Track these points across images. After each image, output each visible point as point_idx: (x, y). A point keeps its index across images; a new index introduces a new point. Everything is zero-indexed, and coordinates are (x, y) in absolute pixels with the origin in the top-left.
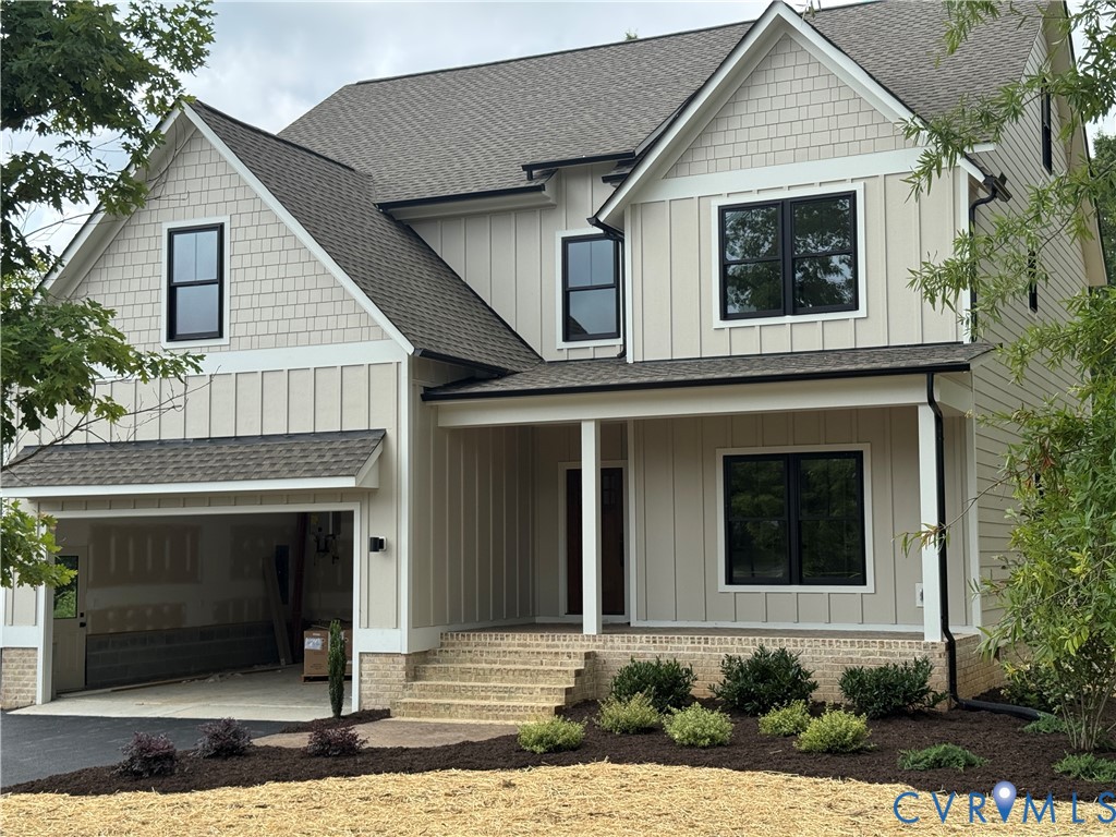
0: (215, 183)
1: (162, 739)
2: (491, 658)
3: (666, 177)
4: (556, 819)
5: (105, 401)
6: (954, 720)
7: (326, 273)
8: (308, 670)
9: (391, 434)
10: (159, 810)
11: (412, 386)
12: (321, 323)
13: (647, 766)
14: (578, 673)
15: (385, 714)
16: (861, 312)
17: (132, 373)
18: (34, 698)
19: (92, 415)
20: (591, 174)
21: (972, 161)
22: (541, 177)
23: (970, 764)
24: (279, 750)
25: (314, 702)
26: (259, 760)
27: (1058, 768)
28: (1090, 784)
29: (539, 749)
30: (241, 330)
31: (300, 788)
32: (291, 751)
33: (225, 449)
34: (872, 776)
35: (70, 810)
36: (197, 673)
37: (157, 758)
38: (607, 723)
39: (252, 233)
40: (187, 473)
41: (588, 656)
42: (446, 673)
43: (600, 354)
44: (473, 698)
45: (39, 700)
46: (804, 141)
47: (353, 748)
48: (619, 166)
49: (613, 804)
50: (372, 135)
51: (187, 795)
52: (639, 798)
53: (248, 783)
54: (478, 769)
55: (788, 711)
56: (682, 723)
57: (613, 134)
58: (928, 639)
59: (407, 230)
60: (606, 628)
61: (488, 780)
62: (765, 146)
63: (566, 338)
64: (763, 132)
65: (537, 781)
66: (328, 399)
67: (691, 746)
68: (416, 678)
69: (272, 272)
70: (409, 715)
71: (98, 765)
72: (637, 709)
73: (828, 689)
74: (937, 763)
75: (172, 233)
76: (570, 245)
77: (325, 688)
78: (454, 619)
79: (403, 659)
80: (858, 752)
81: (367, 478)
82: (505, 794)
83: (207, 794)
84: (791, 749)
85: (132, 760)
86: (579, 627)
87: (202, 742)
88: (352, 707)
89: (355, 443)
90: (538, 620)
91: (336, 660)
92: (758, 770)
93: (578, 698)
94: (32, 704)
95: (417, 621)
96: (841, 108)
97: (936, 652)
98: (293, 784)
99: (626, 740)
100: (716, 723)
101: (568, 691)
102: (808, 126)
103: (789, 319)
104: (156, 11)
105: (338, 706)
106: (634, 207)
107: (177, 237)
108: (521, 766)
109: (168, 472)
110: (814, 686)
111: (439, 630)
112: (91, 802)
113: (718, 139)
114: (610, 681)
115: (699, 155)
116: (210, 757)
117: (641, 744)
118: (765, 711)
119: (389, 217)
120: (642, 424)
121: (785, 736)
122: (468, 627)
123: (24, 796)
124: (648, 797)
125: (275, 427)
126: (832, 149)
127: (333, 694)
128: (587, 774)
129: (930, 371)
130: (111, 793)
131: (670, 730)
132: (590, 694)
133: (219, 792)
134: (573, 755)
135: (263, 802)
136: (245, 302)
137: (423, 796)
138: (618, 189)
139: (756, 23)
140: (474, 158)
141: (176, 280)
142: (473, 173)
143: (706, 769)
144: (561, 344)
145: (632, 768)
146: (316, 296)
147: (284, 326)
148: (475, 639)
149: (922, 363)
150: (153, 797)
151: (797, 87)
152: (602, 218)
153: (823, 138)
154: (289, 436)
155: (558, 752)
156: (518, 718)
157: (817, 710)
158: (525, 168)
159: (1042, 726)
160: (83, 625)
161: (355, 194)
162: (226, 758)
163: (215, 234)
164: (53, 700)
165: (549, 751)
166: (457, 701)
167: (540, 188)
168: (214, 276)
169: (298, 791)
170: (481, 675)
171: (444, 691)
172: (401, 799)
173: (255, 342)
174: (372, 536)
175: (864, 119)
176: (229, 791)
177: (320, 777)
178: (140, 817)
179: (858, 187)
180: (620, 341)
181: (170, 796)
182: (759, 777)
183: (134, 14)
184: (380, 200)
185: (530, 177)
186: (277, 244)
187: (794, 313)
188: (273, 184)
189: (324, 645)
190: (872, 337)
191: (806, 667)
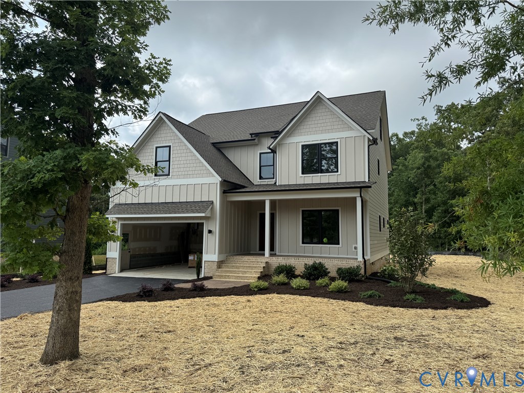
0: (169, 135)
1: (149, 286)
2: (240, 263)
3: (288, 137)
4: (265, 313)
5: (132, 181)
6: (367, 282)
7: (198, 159)
8: (190, 265)
9: (215, 202)
10: (148, 308)
11: (221, 189)
12: (196, 172)
13: (287, 295)
14: (264, 267)
15: (211, 278)
16: (339, 173)
17: (141, 172)
18: (115, 271)
19: (128, 186)
20: (268, 136)
21: (369, 134)
22: (255, 136)
23: (379, 297)
24: (182, 289)
25: (191, 274)
26: (176, 292)
27: (405, 298)
28: (416, 303)
29: (256, 290)
30: (174, 174)
31: (188, 301)
32: (185, 289)
33: (169, 205)
34: (352, 300)
35: (122, 307)
36: (160, 265)
37: (147, 291)
38: (273, 282)
39: (178, 148)
40: (159, 212)
41: (266, 262)
42: (228, 267)
43: (269, 183)
44: (235, 274)
45: (117, 272)
46: (324, 128)
47: (204, 289)
48: (275, 134)
49: (280, 308)
50: (210, 127)
51: (156, 303)
52: (287, 306)
53: (174, 299)
54: (239, 295)
55: (324, 280)
56: (296, 283)
57: (273, 126)
58: (359, 260)
59: (219, 150)
60: (271, 255)
61: (243, 299)
62: (314, 129)
63: (260, 179)
64: (313, 126)
65: (257, 299)
66: (198, 192)
67: (298, 289)
68: (219, 268)
69: (183, 159)
70: (218, 278)
71: (131, 292)
72: (282, 278)
73: (333, 273)
74: (370, 296)
75: (157, 148)
76: (262, 155)
77: (195, 270)
78: (230, 252)
79: (216, 263)
80: (346, 292)
81: (208, 214)
82: (248, 304)
83: (162, 302)
84: (326, 290)
85: (140, 292)
86: (264, 255)
87: (160, 286)
88: (202, 276)
89: (205, 204)
90: (251, 252)
91: (198, 263)
92: (319, 297)
93: (264, 274)
94: (115, 273)
95: (220, 252)
96: (334, 120)
97: (361, 263)
98: (187, 300)
99: (279, 287)
100: (305, 283)
101: (261, 272)
102: (325, 124)
103: (320, 174)
104: (154, 63)
105: (198, 275)
106: (279, 144)
107: (158, 149)
108: (251, 295)
109: (154, 211)
110: (329, 272)
111: (226, 255)
112: (128, 304)
113: (302, 127)
114: (273, 270)
115: (297, 131)
116: (163, 291)
117: (284, 288)
118: (318, 279)
119: (214, 146)
120: (280, 200)
121: (323, 286)
122: (233, 254)
123: (109, 302)
124: (290, 305)
125: (183, 200)
126: (332, 130)
127: (197, 272)
128: (270, 297)
129: (361, 188)
130: (134, 301)
131: (292, 285)
132: (267, 273)
133: (166, 302)
134: (265, 291)
135: (178, 306)
136: (176, 166)
137: (225, 304)
138: (275, 140)
139: (309, 102)
140: (236, 132)
141: (157, 160)
142: (236, 136)
143: (304, 296)
144: (259, 180)
145: (283, 296)
146: (195, 165)
147: (186, 173)
148: (236, 257)
149: (358, 186)
150: (146, 303)
151: (323, 114)
152: (271, 147)
153: (330, 128)
154: (187, 202)
155: (262, 291)
156: (248, 280)
157: (333, 279)
158: (250, 134)
159: (392, 285)
160: (129, 252)
161: (206, 140)
162: (167, 291)
163: (168, 148)
164: (121, 272)
165: (259, 290)
166: (231, 275)
167: (254, 140)
168: (168, 159)
169: (188, 302)
170: (237, 267)
171: (227, 272)
172: (218, 305)
173: (178, 177)
174: (209, 229)
175: (340, 123)
176: (168, 302)
177: (194, 297)
178: (142, 310)
179: (339, 140)
180: (275, 180)
181: (151, 303)
182: (319, 299)
183: (147, 63)
184: (212, 142)
185: (252, 137)
186: (185, 151)
187: (321, 173)
188: (184, 135)
189: (194, 258)
190: (342, 179)
191: (327, 267)
